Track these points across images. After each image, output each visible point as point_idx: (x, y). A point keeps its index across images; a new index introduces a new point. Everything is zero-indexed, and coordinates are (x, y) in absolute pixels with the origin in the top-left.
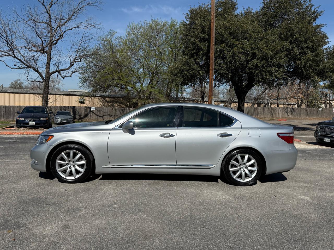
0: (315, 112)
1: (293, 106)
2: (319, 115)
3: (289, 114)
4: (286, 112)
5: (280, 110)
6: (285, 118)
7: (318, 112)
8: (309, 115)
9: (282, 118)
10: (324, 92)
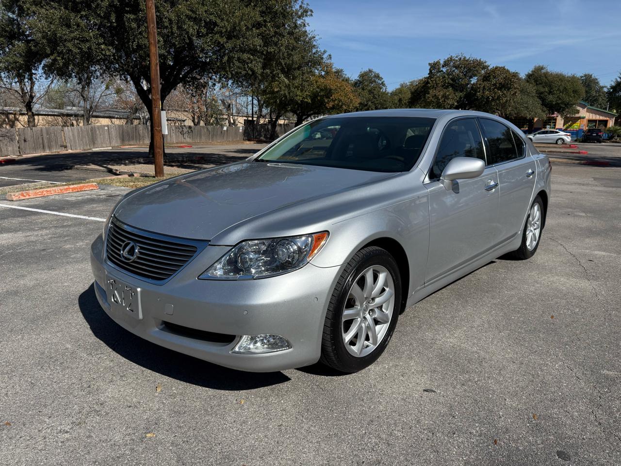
0: (219, 132)
1: (181, 124)
2: (223, 137)
3: (186, 136)
4: (181, 133)
5: (171, 130)
6: (181, 143)
7: (223, 132)
8: (212, 138)
9: (177, 143)
10: (225, 101)
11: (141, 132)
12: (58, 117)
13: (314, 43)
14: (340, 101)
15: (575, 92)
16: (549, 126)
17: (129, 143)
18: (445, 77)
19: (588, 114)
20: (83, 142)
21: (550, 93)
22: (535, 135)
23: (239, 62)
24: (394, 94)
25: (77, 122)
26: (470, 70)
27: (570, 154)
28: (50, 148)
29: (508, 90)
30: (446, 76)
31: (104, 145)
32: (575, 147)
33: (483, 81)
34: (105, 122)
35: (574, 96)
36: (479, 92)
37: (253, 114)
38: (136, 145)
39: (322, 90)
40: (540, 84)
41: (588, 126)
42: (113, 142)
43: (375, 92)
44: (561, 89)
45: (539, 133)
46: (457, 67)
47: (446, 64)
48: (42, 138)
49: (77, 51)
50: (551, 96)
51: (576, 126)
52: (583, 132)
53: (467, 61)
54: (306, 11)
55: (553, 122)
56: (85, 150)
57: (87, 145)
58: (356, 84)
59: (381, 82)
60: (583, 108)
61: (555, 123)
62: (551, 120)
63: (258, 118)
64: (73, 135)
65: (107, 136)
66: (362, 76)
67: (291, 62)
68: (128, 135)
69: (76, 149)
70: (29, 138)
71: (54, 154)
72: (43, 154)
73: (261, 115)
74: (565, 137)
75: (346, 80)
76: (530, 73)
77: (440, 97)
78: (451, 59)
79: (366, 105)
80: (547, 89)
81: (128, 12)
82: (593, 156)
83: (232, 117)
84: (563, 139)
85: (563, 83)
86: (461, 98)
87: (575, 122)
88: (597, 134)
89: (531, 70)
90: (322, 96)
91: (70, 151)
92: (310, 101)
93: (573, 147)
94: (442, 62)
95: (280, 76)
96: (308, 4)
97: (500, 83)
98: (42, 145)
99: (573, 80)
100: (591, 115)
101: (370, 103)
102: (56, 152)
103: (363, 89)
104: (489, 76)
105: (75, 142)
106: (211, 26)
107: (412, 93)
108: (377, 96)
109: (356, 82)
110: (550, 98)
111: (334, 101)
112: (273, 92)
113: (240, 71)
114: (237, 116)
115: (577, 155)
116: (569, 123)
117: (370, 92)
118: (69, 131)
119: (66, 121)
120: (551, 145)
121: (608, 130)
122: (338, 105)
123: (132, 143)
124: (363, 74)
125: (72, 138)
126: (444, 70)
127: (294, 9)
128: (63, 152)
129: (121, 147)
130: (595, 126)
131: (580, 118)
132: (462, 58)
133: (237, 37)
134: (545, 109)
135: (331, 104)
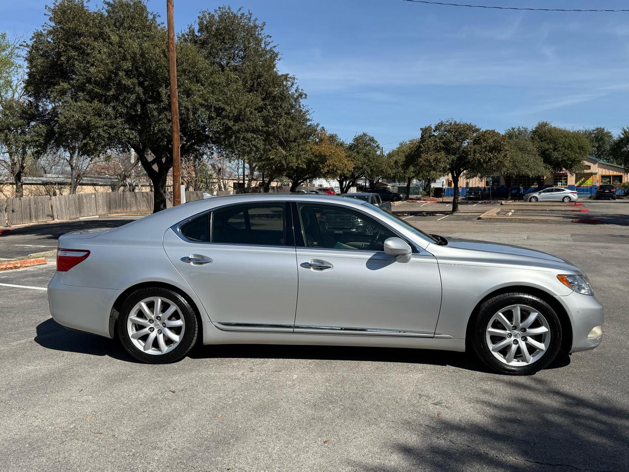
10: (216, 166)
11: (129, 199)
12: (41, 186)
13: (308, 117)
14: (335, 166)
15: (580, 148)
16: (560, 183)
17: (116, 211)
18: (436, 141)
19: (600, 169)
20: (70, 211)
21: (555, 149)
22: (540, 193)
23: (244, 141)
24: (390, 156)
25: (60, 191)
26: (460, 134)
27: (571, 212)
28: (37, 218)
29: (499, 152)
30: (438, 140)
31: (91, 214)
32: (581, 205)
33: (474, 145)
34: (88, 189)
35: (580, 152)
36: (470, 155)
37: (244, 178)
38: (122, 213)
39: (316, 156)
40: (545, 140)
41: (602, 182)
42: (100, 211)
43: (371, 155)
44: (566, 145)
45: (544, 192)
46: (449, 131)
47: (437, 129)
48: (30, 208)
49: (107, 136)
50: (556, 153)
51: (589, 183)
52: (596, 189)
53: (458, 125)
54: (301, 95)
55: (564, 179)
56: (71, 219)
57: (73, 214)
58: (351, 148)
59: (375, 145)
60: (595, 164)
61: (567, 179)
62: (562, 176)
63: (250, 181)
64: (60, 204)
65: (94, 205)
66: (356, 140)
67: (288, 136)
68: (115, 202)
69: (62, 218)
70: (17, 209)
71: (41, 223)
72: (31, 224)
73: (253, 179)
74: (571, 195)
75: (341, 145)
76: (534, 129)
77: (432, 161)
78: (442, 124)
79: (362, 168)
80: (551, 146)
81: (149, 103)
82: (593, 214)
83: (222, 181)
84: (569, 197)
85: (567, 140)
86: (453, 161)
87: (587, 179)
88: (610, 190)
89: (535, 126)
90: (317, 163)
91: (57, 221)
92: (305, 167)
93: (577, 205)
94: (433, 127)
95: (278, 148)
96: (302, 90)
97: (490, 146)
98: (29, 215)
99: (576, 136)
100: (604, 170)
101: (365, 166)
102: (42, 222)
103: (358, 153)
104: (480, 139)
105: (62, 211)
106: (219, 111)
107: (406, 156)
108: (372, 160)
109: (351, 146)
110: (555, 155)
111: (328, 166)
112: (268, 159)
113: (245, 147)
114: (228, 179)
115: (578, 213)
116: (582, 180)
117: (365, 155)
118: (56, 201)
119: (49, 189)
120: (556, 204)
121: (623, 186)
122: (333, 169)
123: (118, 210)
124: (357, 138)
125: (59, 207)
126: (436, 134)
127: (290, 92)
128: (51, 221)
129: (109, 215)
130: (610, 182)
131: (591, 174)
132: (453, 123)
133: (243, 121)
134: (549, 166)
135: (326, 170)
